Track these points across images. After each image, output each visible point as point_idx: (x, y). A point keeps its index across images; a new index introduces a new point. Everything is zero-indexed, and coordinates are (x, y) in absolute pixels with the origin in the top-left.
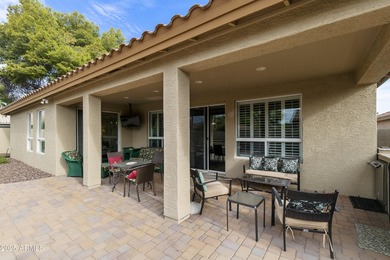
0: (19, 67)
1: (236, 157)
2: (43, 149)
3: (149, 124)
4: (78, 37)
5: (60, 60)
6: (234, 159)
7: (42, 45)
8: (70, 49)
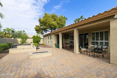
0: (45, 27)
1: (91, 45)
2: (51, 42)
3: (70, 38)
4: (54, 19)
5: (52, 25)
6: (90, 46)
7: (49, 22)
8: (53, 22)
